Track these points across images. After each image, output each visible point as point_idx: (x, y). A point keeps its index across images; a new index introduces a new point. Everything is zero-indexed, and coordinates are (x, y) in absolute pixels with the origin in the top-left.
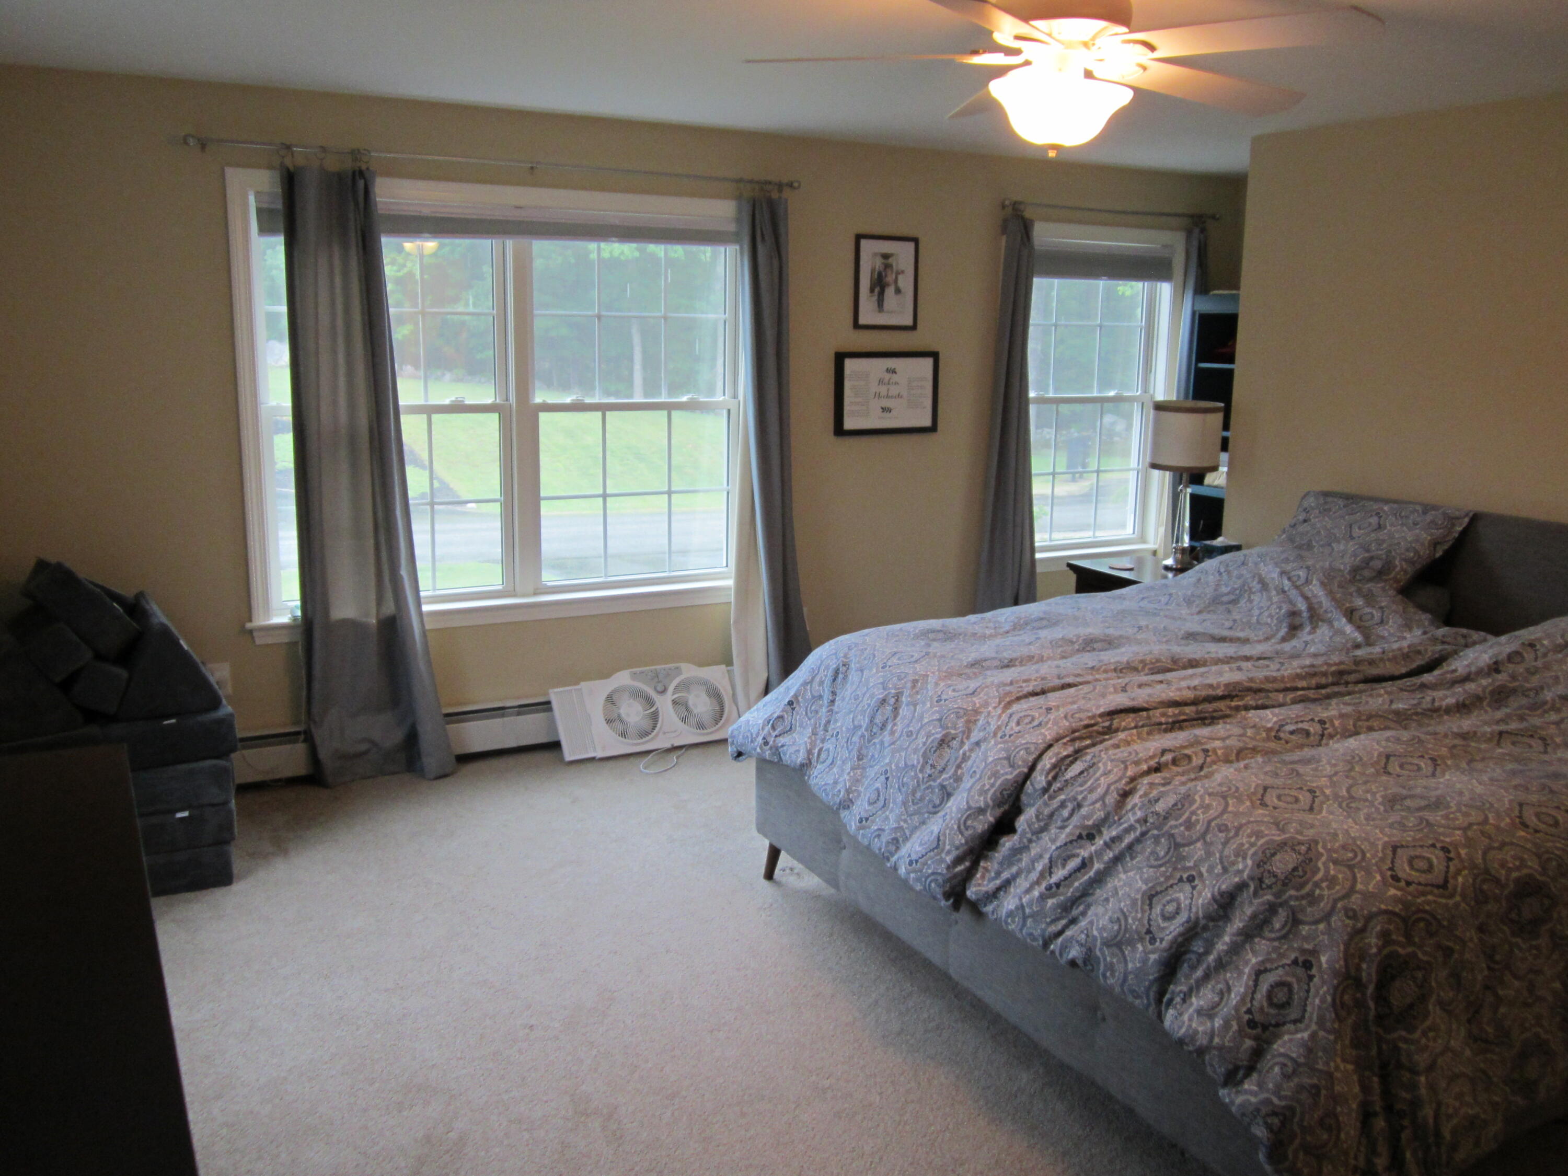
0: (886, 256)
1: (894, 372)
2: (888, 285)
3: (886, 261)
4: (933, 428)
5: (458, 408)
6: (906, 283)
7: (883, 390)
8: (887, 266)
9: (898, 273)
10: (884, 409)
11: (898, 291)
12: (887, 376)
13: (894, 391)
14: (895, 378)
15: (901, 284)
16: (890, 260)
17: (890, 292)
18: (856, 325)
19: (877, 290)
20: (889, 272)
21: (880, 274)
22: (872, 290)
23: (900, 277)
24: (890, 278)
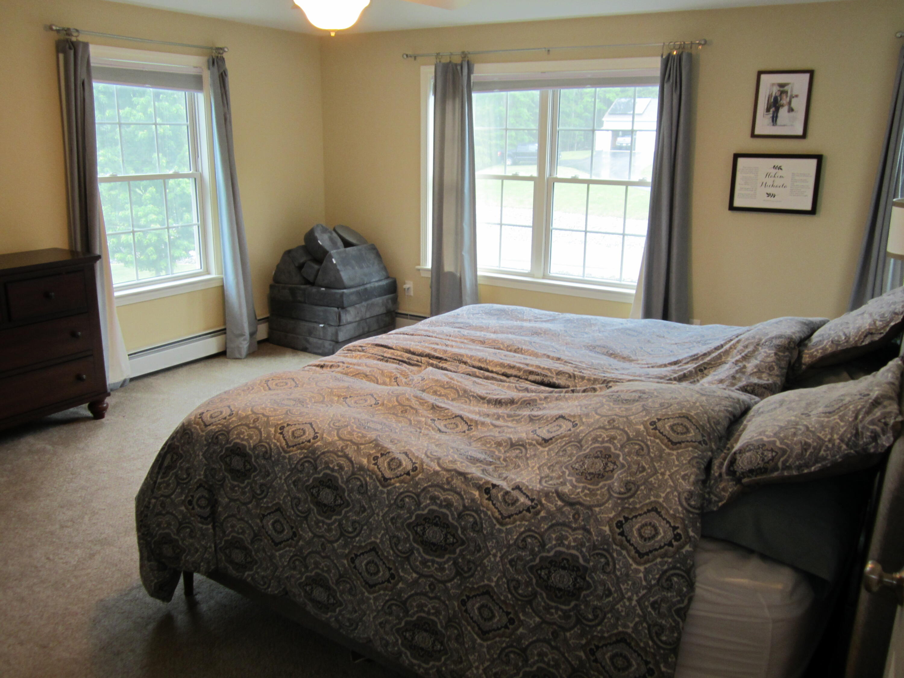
0: (782, 86)
1: (780, 168)
2: (782, 106)
3: (782, 89)
4: (813, 211)
5: (515, 177)
6: (800, 104)
7: (769, 181)
8: (783, 93)
9: (792, 97)
10: (769, 195)
11: (791, 110)
12: (774, 171)
13: (778, 182)
14: (780, 173)
15: (793, 105)
16: (786, 88)
17: (783, 112)
18: (753, 135)
19: (772, 110)
20: (784, 96)
21: (776, 99)
22: (768, 110)
23: (794, 101)
24: (785, 101)
